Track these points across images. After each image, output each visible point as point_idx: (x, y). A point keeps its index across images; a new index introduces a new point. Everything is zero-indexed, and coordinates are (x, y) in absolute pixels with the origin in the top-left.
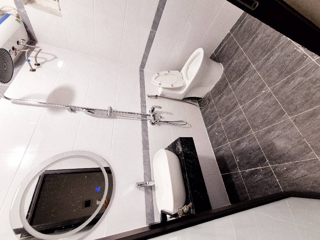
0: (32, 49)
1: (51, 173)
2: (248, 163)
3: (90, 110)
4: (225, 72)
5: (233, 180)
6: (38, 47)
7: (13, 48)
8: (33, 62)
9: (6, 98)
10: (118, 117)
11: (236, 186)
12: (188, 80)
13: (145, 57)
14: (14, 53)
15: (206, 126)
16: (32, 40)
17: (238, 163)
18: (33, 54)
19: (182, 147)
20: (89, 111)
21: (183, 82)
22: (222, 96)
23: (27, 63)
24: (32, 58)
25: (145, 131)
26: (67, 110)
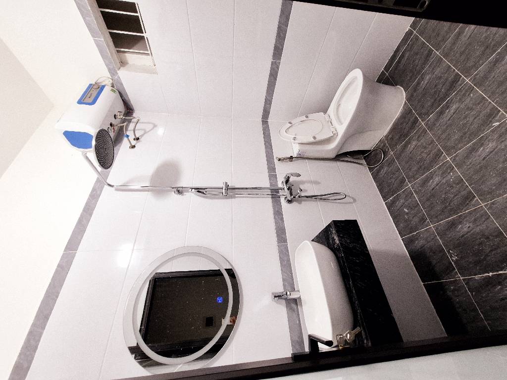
0: (130, 121)
1: (162, 276)
2: (477, 263)
3: (200, 190)
4: (409, 99)
5: (450, 294)
6: (134, 118)
7: (111, 125)
8: (132, 137)
9: (110, 185)
10: (237, 196)
11: (458, 305)
12: (342, 124)
13: (268, 102)
14: (112, 130)
15: (385, 198)
16: (129, 110)
17: (456, 262)
18: (131, 126)
19: (338, 236)
20: (199, 192)
21: (333, 130)
22: (408, 143)
23: (125, 139)
24: (130, 133)
25: (278, 214)
26: (173, 193)
